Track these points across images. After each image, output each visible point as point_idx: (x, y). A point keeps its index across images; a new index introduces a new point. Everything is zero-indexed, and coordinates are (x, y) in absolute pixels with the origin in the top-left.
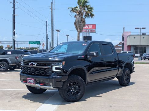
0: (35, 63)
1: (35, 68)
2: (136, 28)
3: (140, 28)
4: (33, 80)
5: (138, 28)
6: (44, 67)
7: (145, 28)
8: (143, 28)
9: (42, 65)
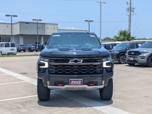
0: (82, 59)
1: (80, 66)
2: (7, 16)
3: (11, 16)
4: (80, 80)
5: (9, 16)
6: (95, 64)
7: (16, 16)
8: (14, 16)
9: (90, 61)
